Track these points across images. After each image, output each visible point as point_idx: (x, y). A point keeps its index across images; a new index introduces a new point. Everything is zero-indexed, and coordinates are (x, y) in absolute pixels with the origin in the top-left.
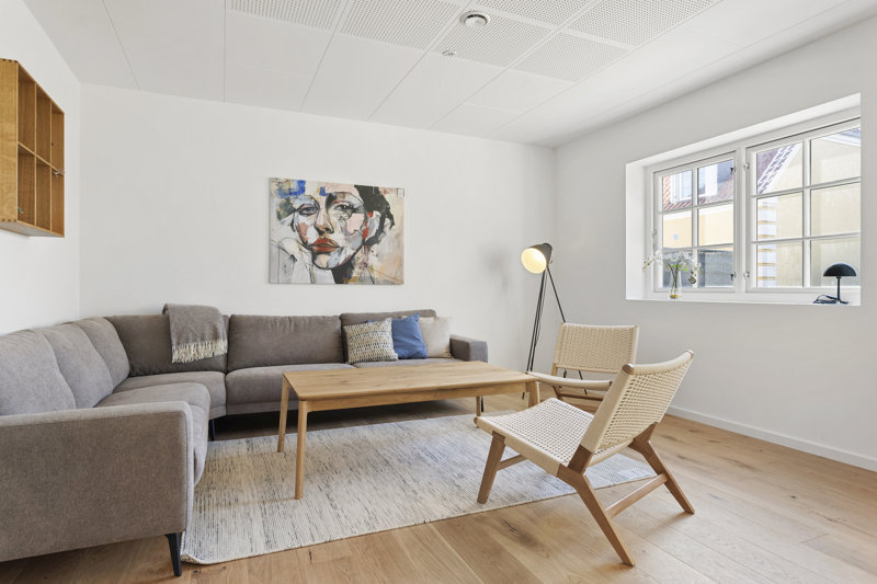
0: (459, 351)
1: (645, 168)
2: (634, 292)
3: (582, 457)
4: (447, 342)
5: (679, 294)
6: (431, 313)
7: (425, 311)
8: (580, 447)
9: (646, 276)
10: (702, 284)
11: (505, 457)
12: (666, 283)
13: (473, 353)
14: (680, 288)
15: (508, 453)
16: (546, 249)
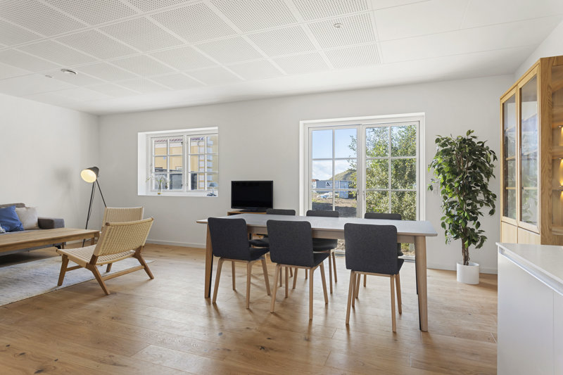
0: (44, 224)
1: (147, 135)
2: (142, 191)
3: (94, 258)
4: (37, 220)
5: (161, 192)
6: (22, 205)
7: (17, 204)
8: (93, 255)
9: (147, 185)
10: (171, 188)
11: (68, 267)
12: (156, 188)
13: (55, 225)
14: (162, 190)
15: (71, 264)
16: (95, 170)
